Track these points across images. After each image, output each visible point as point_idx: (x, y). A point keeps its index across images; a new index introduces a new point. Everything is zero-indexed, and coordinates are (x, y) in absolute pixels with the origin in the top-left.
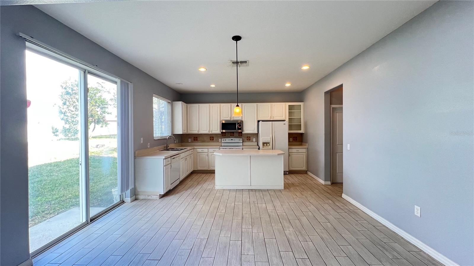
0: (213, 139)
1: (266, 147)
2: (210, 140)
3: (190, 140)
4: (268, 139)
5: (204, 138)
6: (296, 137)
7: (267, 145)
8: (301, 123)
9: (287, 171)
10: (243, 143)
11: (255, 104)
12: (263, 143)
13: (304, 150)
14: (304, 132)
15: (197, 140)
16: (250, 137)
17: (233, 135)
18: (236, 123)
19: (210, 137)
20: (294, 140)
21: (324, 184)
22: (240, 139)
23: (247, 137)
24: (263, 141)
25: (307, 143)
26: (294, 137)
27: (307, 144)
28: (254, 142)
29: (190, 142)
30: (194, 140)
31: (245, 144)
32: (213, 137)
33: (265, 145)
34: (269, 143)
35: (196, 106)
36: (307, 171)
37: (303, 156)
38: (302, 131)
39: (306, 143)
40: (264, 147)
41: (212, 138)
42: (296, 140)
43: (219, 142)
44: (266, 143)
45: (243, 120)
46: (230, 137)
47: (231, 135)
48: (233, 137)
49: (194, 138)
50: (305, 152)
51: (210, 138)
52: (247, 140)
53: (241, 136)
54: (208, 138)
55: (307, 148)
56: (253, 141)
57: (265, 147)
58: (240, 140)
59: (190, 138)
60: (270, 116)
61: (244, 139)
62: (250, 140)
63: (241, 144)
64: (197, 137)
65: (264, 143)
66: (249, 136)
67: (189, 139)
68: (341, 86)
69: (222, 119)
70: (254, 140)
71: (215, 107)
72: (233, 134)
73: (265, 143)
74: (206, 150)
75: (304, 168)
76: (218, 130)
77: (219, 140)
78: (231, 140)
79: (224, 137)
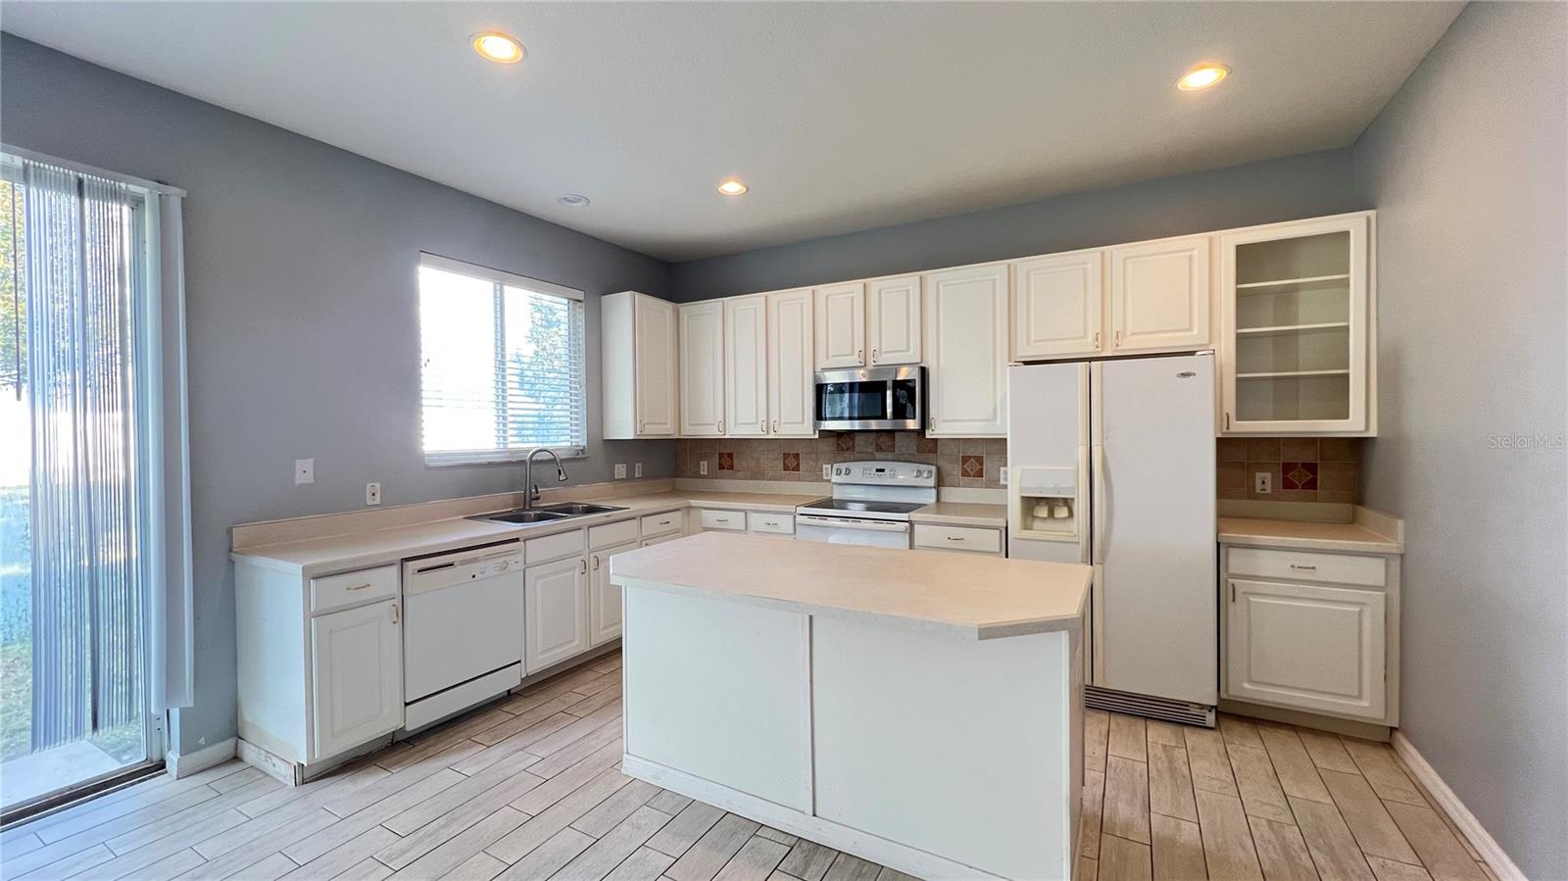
0: (798, 465)
1: (1049, 525)
2: (786, 468)
3: (704, 467)
4: (1061, 475)
5: (758, 459)
6: (1311, 468)
7: (1051, 514)
8: (1347, 367)
9: (1202, 707)
10: (945, 490)
11: (997, 269)
12: (1024, 499)
13: (1373, 571)
14: (1373, 433)
15: (731, 467)
16: (980, 460)
17: (892, 448)
18: (884, 383)
19: (786, 455)
20: (1288, 485)
22: (922, 467)
23: (965, 460)
24: (1026, 490)
25: (1400, 516)
26: (1287, 468)
27: (1400, 523)
28: (1003, 486)
29: (704, 477)
30: (721, 467)
31: (951, 494)
32: (797, 456)
33: (1043, 512)
34: (1067, 502)
35: (712, 307)
36: (1392, 729)
37: (1360, 613)
38: (1354, 424)
39: (1398, 514)
40: (1037, 524)
41: (791, 457)
42: (1311, 485)
43: (823, 481)
44: (1051, 503)
46: (878, 455)
47: (879, 449)
48: (890, 456)
49: (720, 459)
50: (1381, 582)
51: (785, 459)
52: (965, 474)
53: (930, 451)
54: (776, 459)
55: (1402, 556)
57: (1043, 529)
58: (919, 473)
59: (705, 456)
60: (1094, 327)
61: (947, 466)
62: (980, 474)
63: (929, 497)
64: (730, 456)
65: (1030, 503)
66: (972, 451)
67: (700, 464)
69: (822, 363)
70: (1001, 476)
71: (790, 304)
72: (891, 443)
73: (1039, 500)
74: (737, 520)
75: (1368, 705)
76: (803, 422)
77: (822, 471)
78: (878, 470)
79: (847, 454)
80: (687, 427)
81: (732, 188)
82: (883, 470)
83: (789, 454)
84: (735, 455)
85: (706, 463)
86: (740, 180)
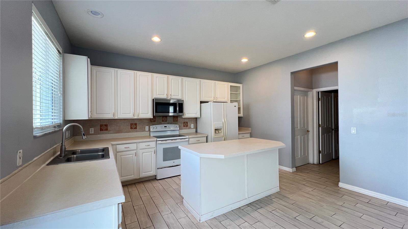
0: (136, 127)
1: (218, 134)
2: (131, 128)
3: (92, 131)
4: (220, 124)
5: (119, 126)
8: (240, 106)
10: (180, 131)
11: (198, 81)
12: (215, 129)
13: (248, 135)
15: (107, 130)
18: (176, 103)
19: (131, 124)
21: (292, 172)
22: (176, 125)
23: (184, 123)
24: (215, 127)
27: (250, 128)
28: (192, 128)
29: (92, 134)
30: (101, 130)
31: (182, 131)
32: (136, 124)
33: (217, 132)
34: (220, 129)
38: (241, 115)
40: (216, 134)
43: (145, 131)
45: (184, 100)
46: (163, 123)
47: (163, 121)
48: (166, 123)
49: (101, 127)
50: (249, 137)
52: (184, 126)
53: (176, 121)
54: (127, 126)
55: (250, 133)
56: (190, 128)
58: (175, 127)
59: (94, 127)
60: (213, 96)
61: (181, 125)
62: (187, 126)
64: (106, 125)
66: (187, 121)
67: (90, 129)
68: (337, 63)
70: (192, 126)
71: (144, 77)
72: (166, 119)
74: (133, 146)
76: (148, 113)
77: (145, 128)
78: (165, 127)
79: (153, 123)
80: (95, 114)
81: (156, 39)
82: (166, 127)
83: (133, 124)
84: (108, 125)
85: (93, 129)
86: (160, 37)
